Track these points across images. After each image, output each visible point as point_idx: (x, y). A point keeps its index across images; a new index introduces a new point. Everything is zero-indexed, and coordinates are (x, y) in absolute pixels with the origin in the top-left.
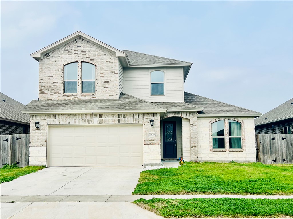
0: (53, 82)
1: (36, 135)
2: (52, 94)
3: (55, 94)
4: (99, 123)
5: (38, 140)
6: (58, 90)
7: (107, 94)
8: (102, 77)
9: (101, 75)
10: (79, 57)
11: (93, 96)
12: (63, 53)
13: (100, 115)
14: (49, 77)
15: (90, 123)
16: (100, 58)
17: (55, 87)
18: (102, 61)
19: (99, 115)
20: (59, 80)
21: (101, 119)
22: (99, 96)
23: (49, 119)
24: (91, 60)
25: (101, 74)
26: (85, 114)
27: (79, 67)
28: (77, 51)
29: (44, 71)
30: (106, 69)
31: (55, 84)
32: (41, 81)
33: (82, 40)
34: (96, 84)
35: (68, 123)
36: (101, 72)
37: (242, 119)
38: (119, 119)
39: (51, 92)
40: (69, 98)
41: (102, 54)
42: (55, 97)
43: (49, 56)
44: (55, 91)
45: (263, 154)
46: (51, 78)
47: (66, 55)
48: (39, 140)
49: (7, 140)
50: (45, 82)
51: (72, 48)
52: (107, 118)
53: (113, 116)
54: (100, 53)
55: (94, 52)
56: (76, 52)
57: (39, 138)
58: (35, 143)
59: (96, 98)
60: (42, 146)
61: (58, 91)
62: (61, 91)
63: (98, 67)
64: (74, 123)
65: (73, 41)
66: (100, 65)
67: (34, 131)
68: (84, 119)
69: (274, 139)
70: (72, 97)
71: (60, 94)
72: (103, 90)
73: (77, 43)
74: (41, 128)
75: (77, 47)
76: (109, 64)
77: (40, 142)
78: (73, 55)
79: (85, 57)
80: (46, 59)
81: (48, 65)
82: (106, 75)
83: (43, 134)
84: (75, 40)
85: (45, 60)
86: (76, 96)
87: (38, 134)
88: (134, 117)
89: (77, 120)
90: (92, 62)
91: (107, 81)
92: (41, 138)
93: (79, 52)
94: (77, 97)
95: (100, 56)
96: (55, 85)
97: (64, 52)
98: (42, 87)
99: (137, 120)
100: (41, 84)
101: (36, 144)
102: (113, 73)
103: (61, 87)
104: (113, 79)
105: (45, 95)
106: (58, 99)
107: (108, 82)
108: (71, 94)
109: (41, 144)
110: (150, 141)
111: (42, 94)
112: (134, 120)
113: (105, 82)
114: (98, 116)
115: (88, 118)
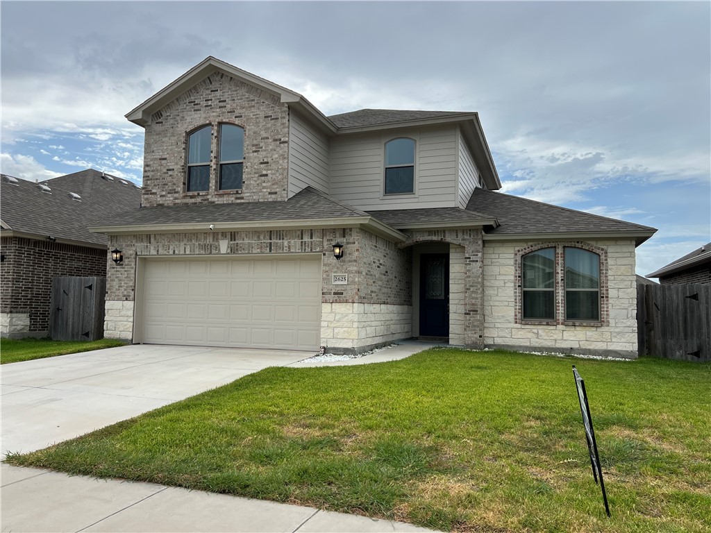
0: (167, 170)
1: (117, 277)
2: (164, 193)
3: (169, 193)
4: (229, 251)
5: (119, 287)
6: (174, 184)
7: (265, 190)
8: (256, 151)
9: (254, 149)
10: (214, 114)
11: (238, 196)
12: (185, 109)
13: (233, 235)
14: (160, 159)
15: (214, 252)
16: (252, 112)
17: (169, 179)
18: (257, 118)
19: (231, 235)
20: (177, 164)
21: (234, 244)
22: (249, 194)
23: (139, 244)
24: (236, 117)
25: (253, 145)
26: (205, 233)
27: (213, 134)
28: (211, 100)
29: (154, 148)
30: (265, 135)
31: (170, 173)
32: (147, 169)
33: (220, 76)
34: (245, 170)
35: (171, 252)
36: (255, 142)
37: (601, 245)
38: (271, 243)
39: (163, 191)
40: (193, 200)
41: (257, 103)
42: (169, 200)
43: (162, 115)
44: (170, 188)
45: (664, 335)
46: (163, 162)
47: (191, 111)
48: (121, 287)
49: (90, 287)
50: (153, 171)
51: (202, 95)
52: (246, 241)
53: (259, 237)
54: (253, 100)
55: (241, 99)
56: (210, 103)
57: (121, 283)
58: (114, 293)
59: (242, 198)
60: (127, 299)
61: (175, 187)
62: (180, 188)
63: (249, 130)
64: (182, 252)
65: (204, 81)
66: (253, 127)
67: (114, 268)
68: (202, 243)
69: (695, 297)
70: (199, 200)
71: (177, 192)
72: (256, 181)
73: (211, 83)
74: (126, 261)
75: (212, 91)
76: (270, 123)
77: (123, 293)
78: (203, 109)
79: (224, 113)
80: (157, 123)
81: (159, 134)
82: (263, 148)
83: (128, 274)
84: (209, 78)
86: (205, 198)
87: (120, 275)
88: (302, 239)
89: (189, 247)
90: (237, 121)
91: (265, 160)
92: (125, 283)
93: (215, 103)
94: (208, 199)
95: (254, 106)
96: (171, 176)
97: (187, 106)
98: (148, 180)
99: (308, 246)
100: (146, 174)
101: (116, 296)
102: (278, 143)
103: (180, 178)
104: (277, 156)
105: (153, 196)
106: (175, 204)
107: (268, 163)
108: (196, 193)
109: (124, 296)
110: (335, 294)
111: (148, 194)
112: (302, 245)
113: (262, 163)
114: (229, 236)
115: (209, 241)
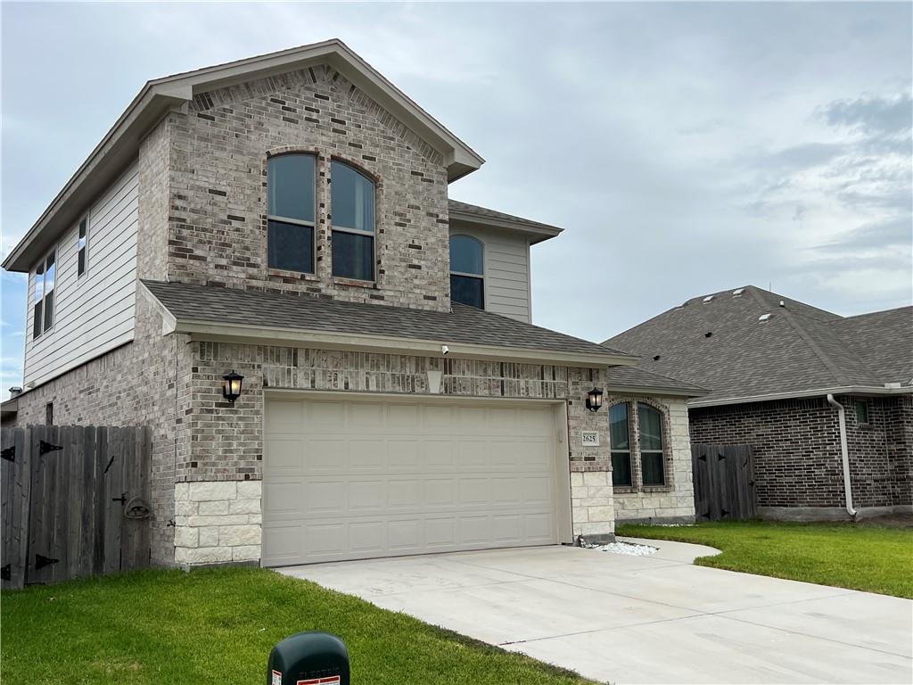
0: (229, 217)
2: (224, 262)
5: (226, 451)
7: (418, 291)
9: (397, 219)
10: (324, 139)
11: (375, 293)
12: (265, 109)
13: (448, 364)
14: (211, 191)
15: (418, 389)
16: (392, 158)
17: (234, 235)
18: (400, 170)
19: (445, 363)
20: (250, 210)
21: (450, 378)
22: (392, 293)
23: (272, 366)
24: (364, 157)
25: (396, 214)
26: (402, 357)
27: (323, 174)
28: (318, 111)
30: (413, 202)
31: (236, 224)
32: (178, 203)
33: (331, 75)
34: (384, 251)
35: (341, 386)
36: (398, 209)
37: (665, 403)
38: (502, 381)
39: (221, 256)
40: (289, 287)
41: (399, 146)
42: (237, 276)
43: (212, 105)
44: (237, 254)
46: (218, 198)
47: (277, 117)
49: (8, 454)
50: (193, 211)
51: (298, 96)
52: (468, 376)
53: (485, 371)
54: (393, 139)
55: (372, 129)
56: (314, 115)
57: (230, 445)
59: (382, 298)
60: (247, 478)
61: (248, 254)
63: (388, 186)
65: (302, 72)
66: (394, 183)
68: (397, 373)
70: (302, 288)
71: (254, 266)
72: (403, 274)
73: (315, 81)
74: (241, 398)
75: (316, 96)
76: (420, 185)
78: (302, 124)
79: (343, 142)
80: (199, 115)
81: (206, 140)
82: (412, 222)
83: (246, 425)
84: (310, 69)
85: (193, 119)
86: (314, 286)
87: (227, 428)
88: (543, 379)
89: (374, 378)
90: (367, 165)
91: (416, 243)
92: (240, 444)
93: (324, 119)
94: (319, 290)
95: (394, 150)
96: (237, 230)
97: (268, 104)
98: (182, 227)
99: (551, 389)
100: (177, 214)
101: (218, 471)
102: (435, 220)
104: (433, 240)
105: (197, 263)
106: (250, 288)
107: (419, 248)
108: (297, 275)
109: (240, 470)
110: (586, 459)
111: (184, 257)
112: (543, 388)
113: (411, 246)
114: (441, 365)
115: (410, 370)
